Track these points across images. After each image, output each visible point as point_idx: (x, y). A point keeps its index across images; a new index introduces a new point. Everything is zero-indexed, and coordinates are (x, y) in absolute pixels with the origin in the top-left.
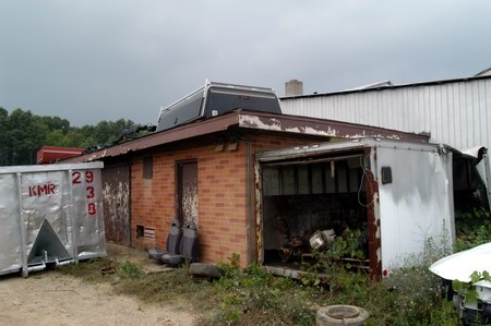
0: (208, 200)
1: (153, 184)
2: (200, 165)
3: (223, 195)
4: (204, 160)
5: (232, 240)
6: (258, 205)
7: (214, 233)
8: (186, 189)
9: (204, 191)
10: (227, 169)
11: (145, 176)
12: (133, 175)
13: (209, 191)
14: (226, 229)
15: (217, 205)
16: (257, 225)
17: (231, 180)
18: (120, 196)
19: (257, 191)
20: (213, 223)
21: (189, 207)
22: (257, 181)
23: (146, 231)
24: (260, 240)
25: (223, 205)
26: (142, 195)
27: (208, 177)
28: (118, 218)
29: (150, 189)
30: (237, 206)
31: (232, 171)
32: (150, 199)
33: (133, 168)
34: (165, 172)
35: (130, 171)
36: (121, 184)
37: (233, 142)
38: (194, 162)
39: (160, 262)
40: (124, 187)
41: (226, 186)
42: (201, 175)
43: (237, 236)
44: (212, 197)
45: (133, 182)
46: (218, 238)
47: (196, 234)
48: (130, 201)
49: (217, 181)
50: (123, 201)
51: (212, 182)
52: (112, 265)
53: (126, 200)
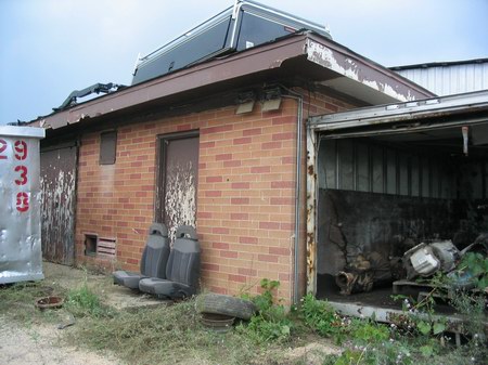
0: (218, 193)
1: (116, 172)
2: (204, 139)
3: (246, 186)
4: (212, 130)
5: (261, 258)
6: (311, 202)
7: (226, 246)
8: (173, 179)
9: (210, 180)
10: (256, 143)
11: (104, 161)
12: (82, 159)
13: (219, 179)
14: (251, 240)
15: (234, 201)
16: (306, 234)
17: (264, 161)
18: (59, 191)
19: (310, 178)
20: (227, 231)
21: (178, 206)
22: (311, 162)
23: (99, 243)
24: (312, 258)
25: (246, 201)
26: (96, 189)
27: (219, 157)
28: (55, 223)
29: (111, 179)
30: (274, 201)
31: (265, 146)
32: (111, 195)
33: (82, 150)
34: (138, 153)
35: (78, 155)
36: (61, 175)
37: (274, 97)
38: (194, 135)
39: (136, 291)
40: (67, 179)
41: (253, 170)
42: (205, 154)
43: (272, 250)
44: (226, 189)
45: (82, 170)
46: (234, 255)
47: (198, 247)
48: (76, 199)
49: (238, 163)
50: (63, 199)
51: (226, 164)
52: (54, 294)
53: (69, 198)
